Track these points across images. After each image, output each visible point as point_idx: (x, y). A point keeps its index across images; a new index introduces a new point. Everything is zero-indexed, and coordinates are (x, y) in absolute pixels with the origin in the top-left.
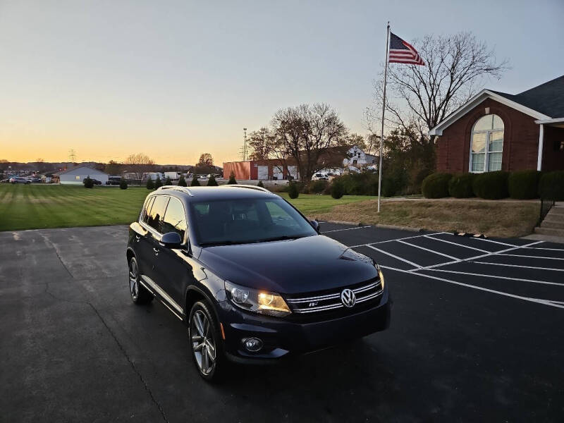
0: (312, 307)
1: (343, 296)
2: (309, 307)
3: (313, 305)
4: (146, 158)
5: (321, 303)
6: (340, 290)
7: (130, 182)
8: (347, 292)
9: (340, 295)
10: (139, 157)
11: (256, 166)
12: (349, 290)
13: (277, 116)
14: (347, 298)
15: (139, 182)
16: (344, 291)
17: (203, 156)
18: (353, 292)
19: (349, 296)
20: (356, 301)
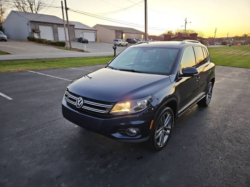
3: (68, 97)
9: (77, 99)
18: (83, 101)
19: (79, 102)
20: (82, 106)
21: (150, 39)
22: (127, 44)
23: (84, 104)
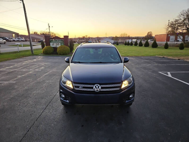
0: (80, 88)
1: (94, 87)
2: (79, 88)
3: (81, 87)
4: (126, 35)
5: (84, 88)
6: (94, 84)
7: (120, 43)
8: (97, 86)
9: (94, 86)
10: (124, 34)
11: (169, 35)
12: (98, 85)
13: (181, 13)
14: (96, 88)
15: (123, 43)
16: (96, 85)
17: (149, 33)
18: (101, 86)
19: (97, 87)
20: (101, 90)
21: (22, 38)
22: (5, 42)
23: (102, 88)
